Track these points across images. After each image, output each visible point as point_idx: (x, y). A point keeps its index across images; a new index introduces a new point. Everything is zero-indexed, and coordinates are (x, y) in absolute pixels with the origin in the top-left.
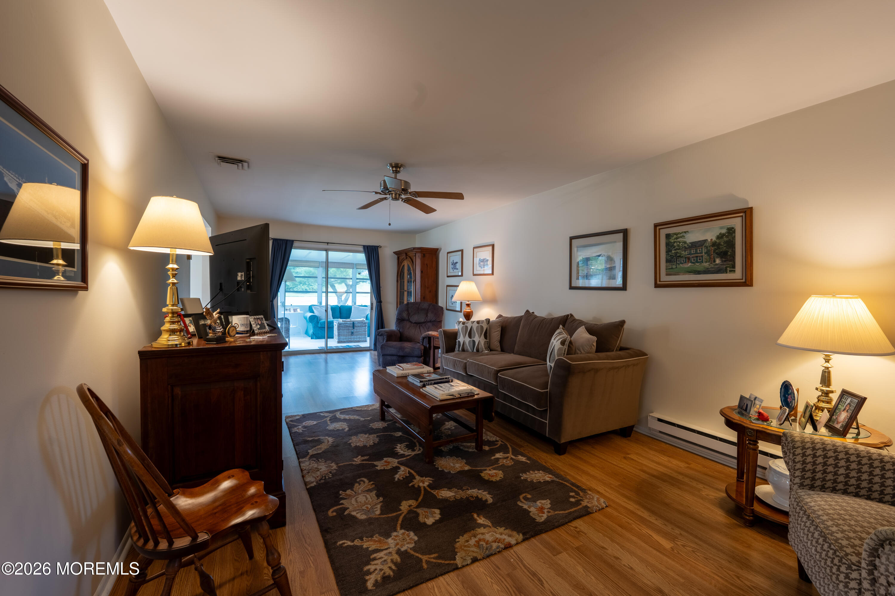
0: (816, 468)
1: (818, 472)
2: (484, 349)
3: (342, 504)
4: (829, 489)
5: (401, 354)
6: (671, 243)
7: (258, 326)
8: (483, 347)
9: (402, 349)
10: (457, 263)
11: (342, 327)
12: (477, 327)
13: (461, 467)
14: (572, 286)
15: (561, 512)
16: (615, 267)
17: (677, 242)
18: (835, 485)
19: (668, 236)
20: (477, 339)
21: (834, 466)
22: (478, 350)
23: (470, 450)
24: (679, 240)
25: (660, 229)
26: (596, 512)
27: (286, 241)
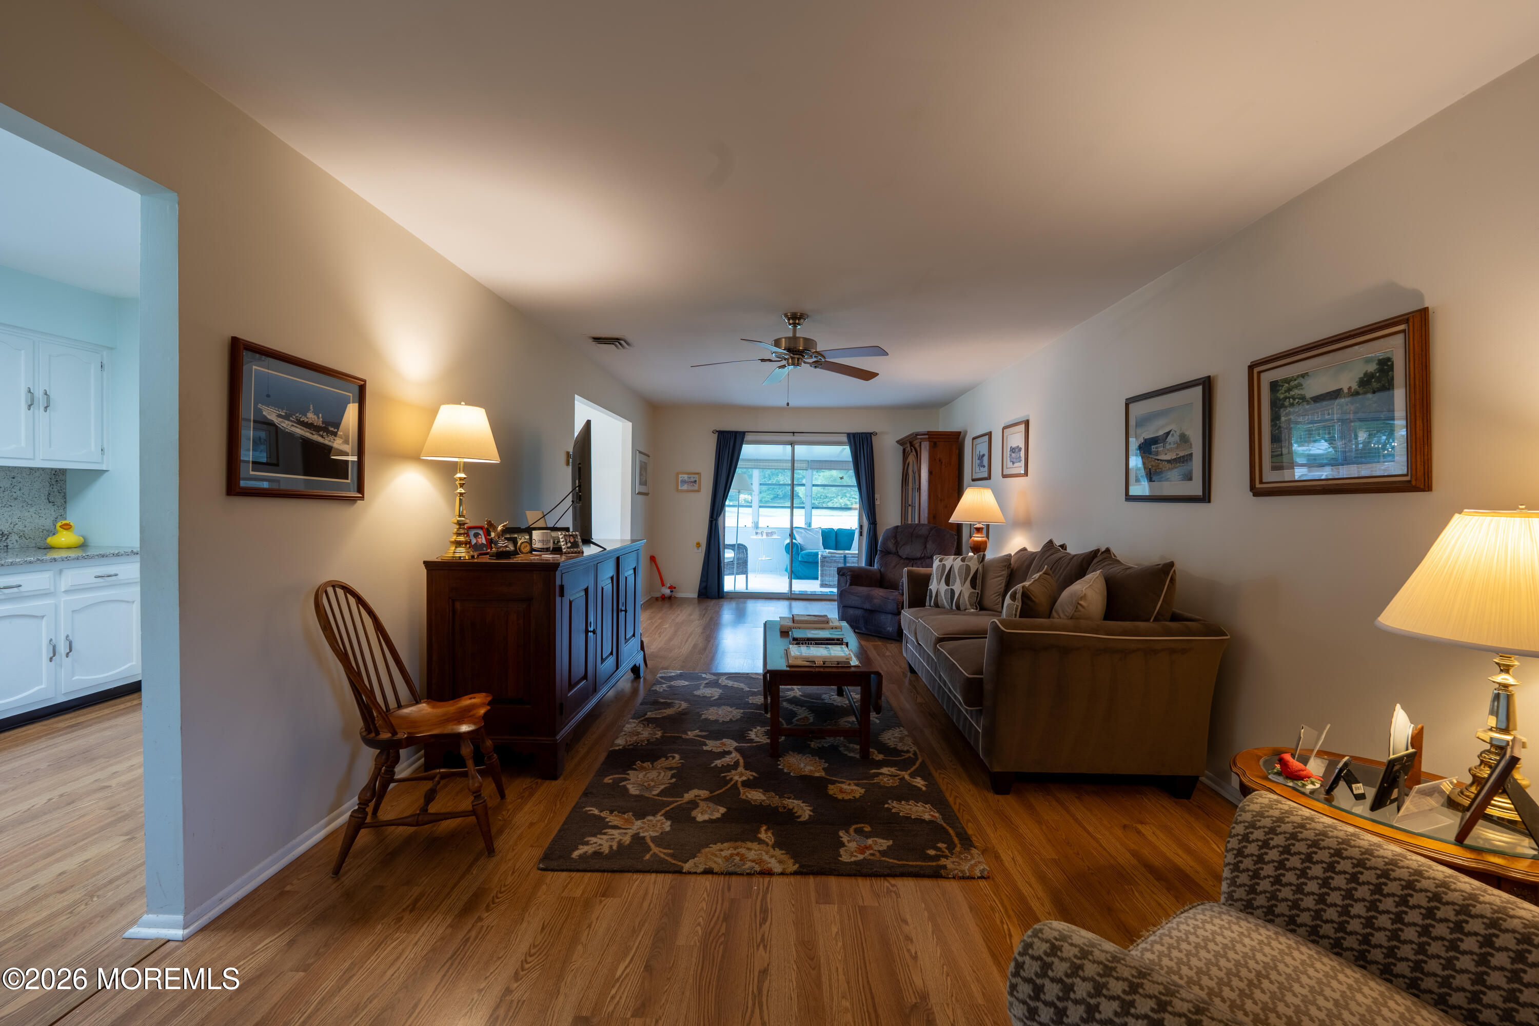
0: (1262, 869)
1: (1265, 877)
2: (968, 606)
3: (628, 774)
4: (1282, 919)
5: (867, 606)
6: (1280, 400)
7: (569, 545)
8: (967, 602)
9: (869, 598)
10: (984, 455)
11: (827, 562)
12: (960, 567)
13: (811, 771)
14: (1131, 494)
15: (891, 861)
16: (1191, 455)
17: (1289, 398)
18: (1294, 912)
19: (1274, 386)
20: (957, 587)
21: (1298, 872)
22: (958, 608)
23: (852, 755)
24: (1292, 393)
25: (1259, 373)
26: (954, 878)
27: (736, 434)
